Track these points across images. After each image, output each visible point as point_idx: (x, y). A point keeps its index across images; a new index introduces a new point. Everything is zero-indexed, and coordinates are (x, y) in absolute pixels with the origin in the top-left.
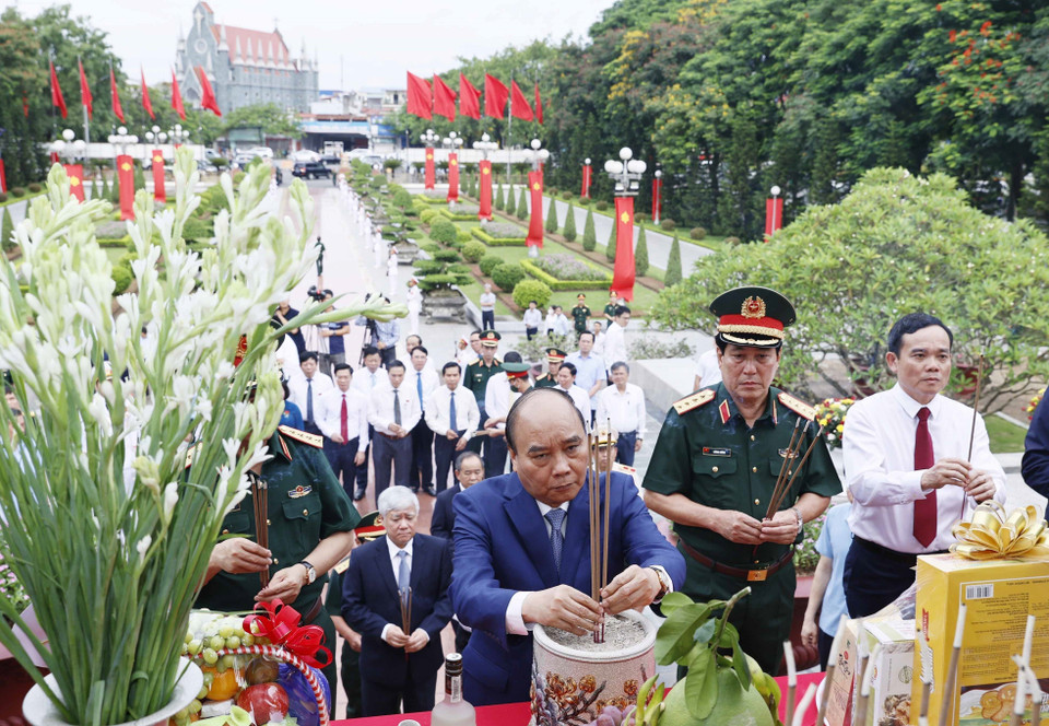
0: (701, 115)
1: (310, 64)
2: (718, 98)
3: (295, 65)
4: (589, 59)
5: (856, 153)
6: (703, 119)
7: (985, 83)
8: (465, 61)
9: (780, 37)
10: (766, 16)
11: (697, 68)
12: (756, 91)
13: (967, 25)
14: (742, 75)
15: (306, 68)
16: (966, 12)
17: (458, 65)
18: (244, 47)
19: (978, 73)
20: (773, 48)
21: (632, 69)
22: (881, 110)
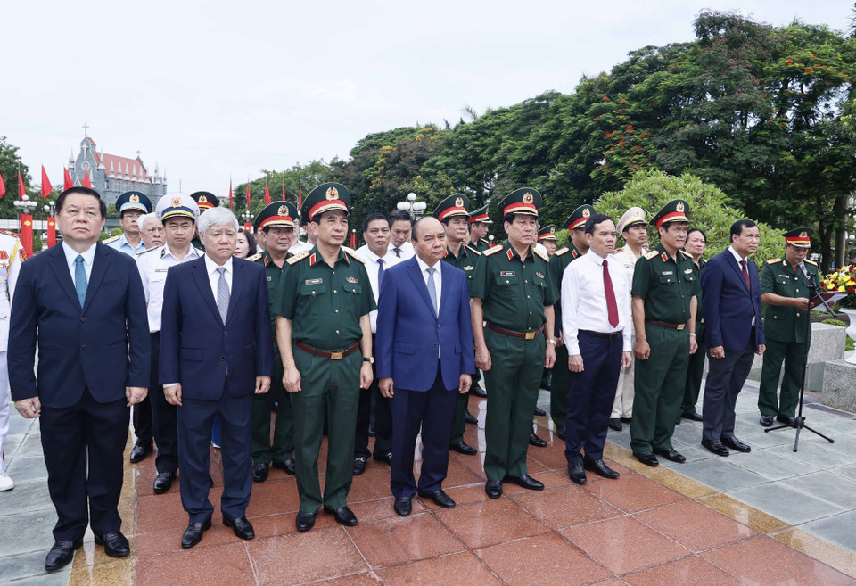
0: (437, 193)
1: (161, 180)
2: (447, 183)
3: (151, 180)
4: (353, 168)
5: (547, 210)
6: (437, 196)
7: (635, 160)
8: (268, 173)
9: (485, 146)
10: (475, 133)
11: (432, 165)
12: (471, 179)
13: (616, 128)
14: (462, 169)
15: (158, 182)
16: (615, 121)
17: (263, 175)
18: (116, 167)
19: (628, 154)
20: (480, 153)
21: (386, 169)
22: (563, 183)
